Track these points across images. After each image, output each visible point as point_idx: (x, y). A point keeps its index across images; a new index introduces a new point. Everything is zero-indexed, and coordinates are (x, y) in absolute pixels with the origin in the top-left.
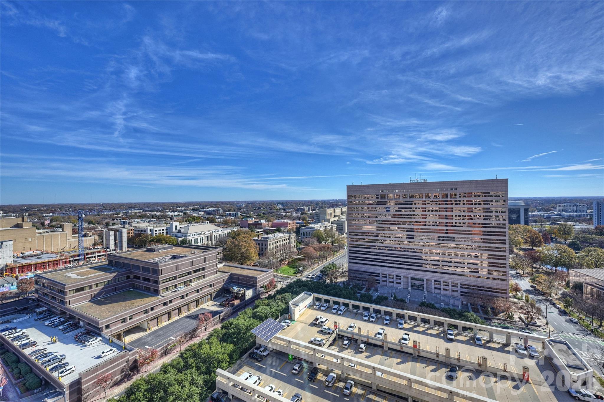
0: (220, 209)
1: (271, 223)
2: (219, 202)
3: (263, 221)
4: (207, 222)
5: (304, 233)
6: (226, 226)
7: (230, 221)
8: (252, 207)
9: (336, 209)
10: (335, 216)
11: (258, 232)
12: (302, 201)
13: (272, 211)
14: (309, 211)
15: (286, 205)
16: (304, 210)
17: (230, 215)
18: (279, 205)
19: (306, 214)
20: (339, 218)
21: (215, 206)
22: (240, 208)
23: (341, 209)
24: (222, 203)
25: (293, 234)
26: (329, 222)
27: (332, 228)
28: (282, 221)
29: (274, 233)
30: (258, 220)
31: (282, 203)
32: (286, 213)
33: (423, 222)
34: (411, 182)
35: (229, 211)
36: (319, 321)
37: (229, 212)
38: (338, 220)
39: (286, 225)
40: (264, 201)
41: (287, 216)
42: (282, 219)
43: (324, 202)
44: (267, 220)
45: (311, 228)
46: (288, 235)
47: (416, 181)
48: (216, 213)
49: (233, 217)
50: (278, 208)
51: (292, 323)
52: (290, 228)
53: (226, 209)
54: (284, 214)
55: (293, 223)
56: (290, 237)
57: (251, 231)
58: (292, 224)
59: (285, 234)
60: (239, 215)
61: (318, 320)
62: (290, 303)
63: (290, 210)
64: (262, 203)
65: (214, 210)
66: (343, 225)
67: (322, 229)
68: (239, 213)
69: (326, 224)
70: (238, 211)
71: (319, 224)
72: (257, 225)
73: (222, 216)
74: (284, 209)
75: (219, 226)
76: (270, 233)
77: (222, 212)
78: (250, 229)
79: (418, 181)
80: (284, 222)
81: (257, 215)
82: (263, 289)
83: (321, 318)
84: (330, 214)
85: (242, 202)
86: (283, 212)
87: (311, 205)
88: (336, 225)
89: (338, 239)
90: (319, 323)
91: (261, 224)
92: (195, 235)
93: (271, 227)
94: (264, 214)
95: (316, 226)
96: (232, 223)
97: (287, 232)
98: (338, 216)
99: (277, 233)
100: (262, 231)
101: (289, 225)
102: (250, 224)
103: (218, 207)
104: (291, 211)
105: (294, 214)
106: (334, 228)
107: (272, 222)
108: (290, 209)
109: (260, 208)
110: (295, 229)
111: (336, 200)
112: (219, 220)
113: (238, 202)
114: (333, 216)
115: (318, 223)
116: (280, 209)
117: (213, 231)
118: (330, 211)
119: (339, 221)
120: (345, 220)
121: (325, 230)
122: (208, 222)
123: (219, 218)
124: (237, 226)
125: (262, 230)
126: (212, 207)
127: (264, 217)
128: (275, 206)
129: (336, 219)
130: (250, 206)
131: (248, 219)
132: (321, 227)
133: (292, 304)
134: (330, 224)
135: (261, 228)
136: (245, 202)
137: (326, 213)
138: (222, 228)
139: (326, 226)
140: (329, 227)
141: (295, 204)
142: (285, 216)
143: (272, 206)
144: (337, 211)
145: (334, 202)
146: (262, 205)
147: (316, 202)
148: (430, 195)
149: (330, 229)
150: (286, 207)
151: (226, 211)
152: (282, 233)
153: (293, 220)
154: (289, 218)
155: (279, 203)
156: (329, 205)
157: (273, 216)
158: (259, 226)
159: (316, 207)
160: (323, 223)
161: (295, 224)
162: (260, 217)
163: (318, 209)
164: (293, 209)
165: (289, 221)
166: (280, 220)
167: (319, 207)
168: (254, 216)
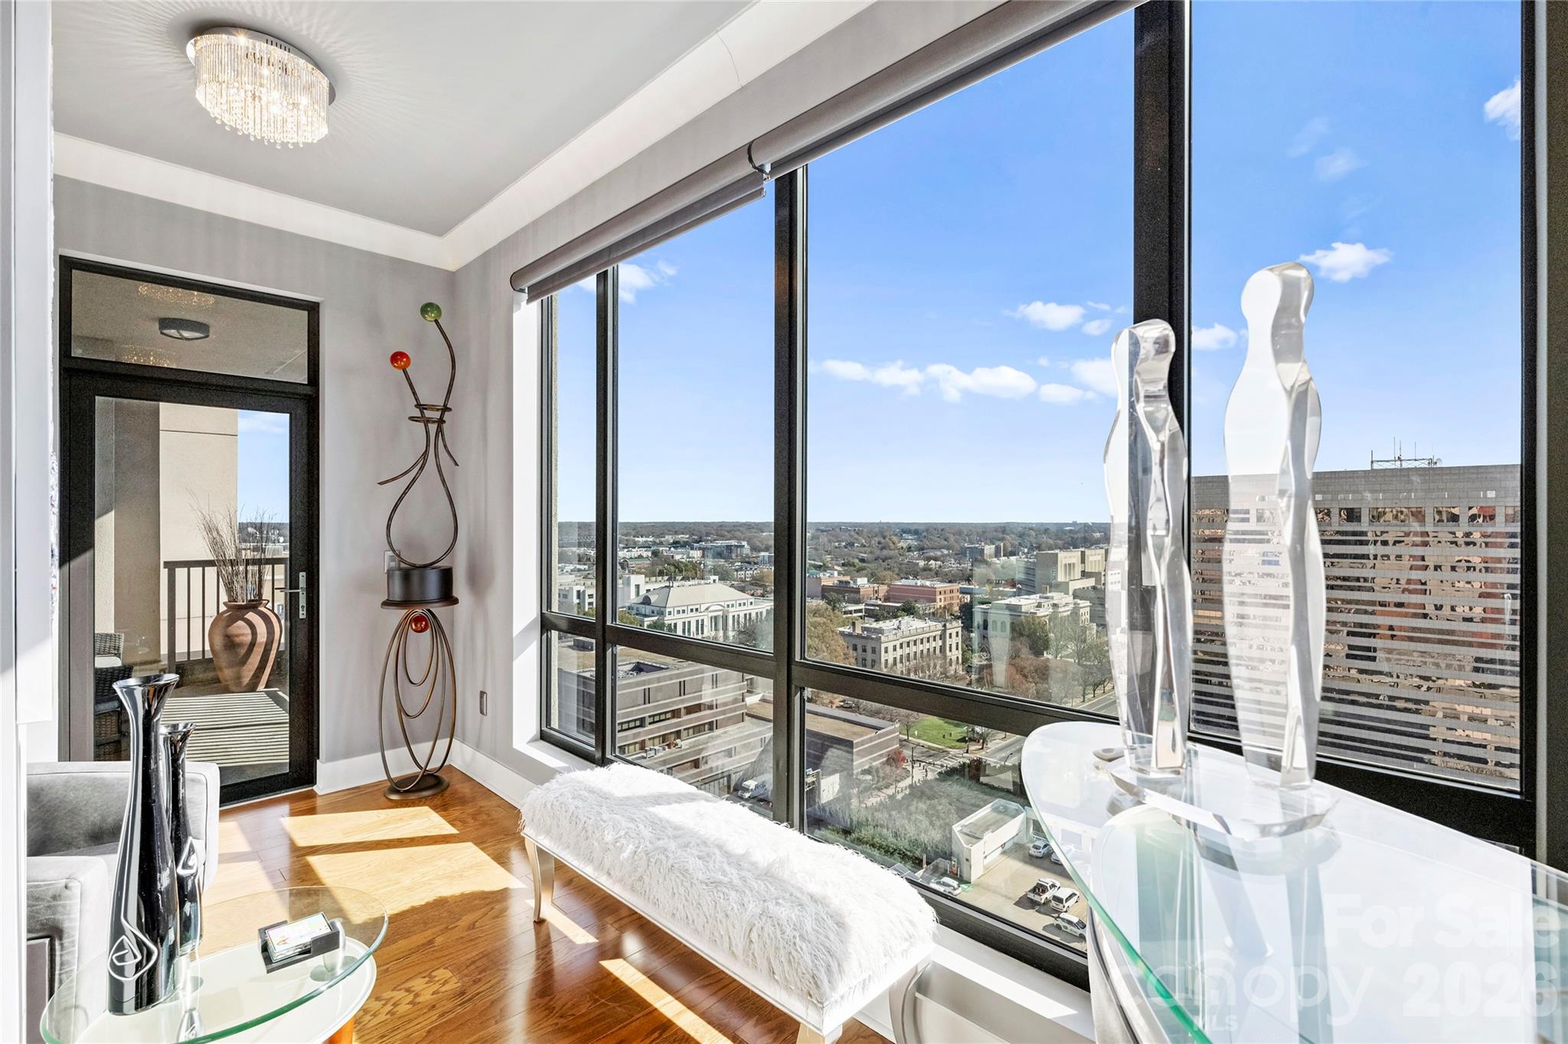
0: (744, 543)
1: (885, 587)
3: (862, 581)
4: (713, 577)
5: (986, 622)
6: (760, 592)
8: (831, 542)
9: (1088, 552)
10: (1085, 574)
11: (851, 612)
12: (976, 526)
13: (885, 552)
14: (997, 554)
15: (928, 537)
16: (982, 550)
18: (905, 536)
19: (990, 564)
20: (1098, 581)
21: (730, 535)
24: (749, 526)
25: (955, 624)
26: (1067, 593)
27: (1075, 612)
28: (919, 583)
29: (896, 617)
30: (847, 578)
31: (915, 531)
32: (929, 559)
33: (1415, 606)
34: (1376, 466)
36: (1048, 895)
38: (1094, 588)
39: (930, 595)
41: (930, 570)
42: (915, 577)
44: (874, 578)
45: (1008, 608)
46: (940, 626)
47: (1398, 465)
48: (734, 556)
50: (903, 544)
51: (964, 890)
52: (942, 604)
53: (759, 544)
54: (922, 563)
55: (951, 591)
56: (944, 631)
57: (833, 610)
58: (948, 595)
59: (930, 623)
61: (1044, 892)
62: (956, 828)
63: (939, 553)
64: (858, 529)
65: (729, 547)
67: (1045, 612)
69: (1057, 597)
71: (1035, 598)
72: (845, 591)
73: (749, 563)
74: (921, 549)
75: (742, 590)
76: (886, 618)
77: (749, 552)
78: (829, 603)
79: (1405, 465)
80: (922, 586)
81: (843, 565)
82: (869, 777)
83: (1053, 886)
84: (1070, 567)
86: (919, 558)
87: (1002, 539)
88: (1088, 603)
89: (1097, 646)
90: (1047, 902)
91: (857, 591)
92: (684, 611)
93: (887, 599)
94: (862, 560)
95: (1026, 602)
97: (934, 616)
98: (1096, 575)
99: (906, 618)
100: (860, 611)
101: (938, 597)
102: (824, 589)
103: (739, 539)
104: (943, 556)
105: (952, 565)
106: (1082, 611)
107: (889, 585)
108: (940, 548)
109: (852, 544)
110: (956, 608)
111: (1086, 525)
112: (741, 574)
114: (1078, 575)
115: (1029, 593)
116: (909, 549)
117: (730, 603)
118: (1066, 557)
119: (1099, 590)
121: (1053, 617)
122: (717, 578)
123: (741, 569)
125: (862, 607)
126: (722, 537)
127: (863, 569)
128: (895, 539)
129: (1089, 582)
130: (823, 538)
131: (821, 575)
132: (1039, 606)
133: (961, 832)
134: (1070, 599)
135: (857, 602)
137: (1056, 563)
138: (753, 595)
139: (1055, 605)
140: (1066, 608)
141: (954, 535)
142: (926, 569)
143: (884, 538)
144: (1091, 559)
145: (1078, 532)
146: (856, 536)
147: (1020, 529)
148: (1456, 511)
149: (1069, 613)
150: (926, 543)
151: (759, 551)
152: (921, 617)
153: (950, 582)
154: (937, 574)
155: (906, 530)
156: (1060, 539)
157: (889, 569)
158: (852, 595)
159: (1020, 544)
160: (1049, 595)
161: (956, 594)
162: (852, 568)
163: (1026, 550)
164: (948, 549)
165: (939, 585)
166: (911, 582)
167: (1028, 545)
168: (836, 567)
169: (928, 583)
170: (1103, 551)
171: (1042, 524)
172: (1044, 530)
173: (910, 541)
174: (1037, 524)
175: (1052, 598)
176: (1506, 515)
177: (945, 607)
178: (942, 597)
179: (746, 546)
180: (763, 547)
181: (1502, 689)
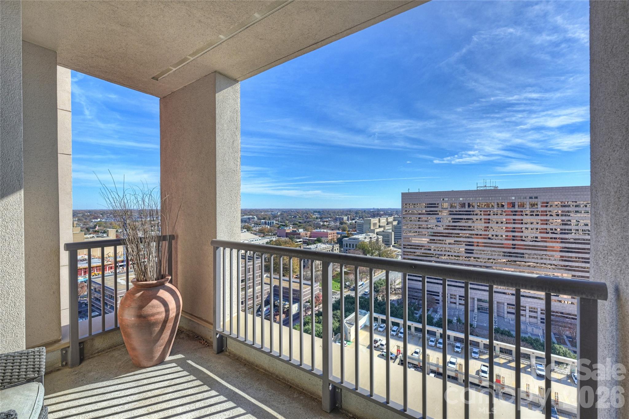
0: (255, 217)
1: (310, 232)
2: (253, 210)
3: (301, 230)
4: (244, 230)
5: (347, 244)
6: (262, 235)
7: (267, 230)
8: (288, 216)
9: (381, 219)
10: (380, 227)
11: (299, 242)
12: (340, 210)
13: (308, 220)
14: (348, 220)
15: (323, 214)
16: (343, 218)
17: (265, 223)
18: (315, 213)
19: (346, 223)
20: (384, 229)
21: (249, 214)
22: (275, 217)
24: (257, 210)
25: (336, 246)
26: (374, 233)
27: (377, 240)
28: (322, 230)
30: (295, 229)
31: (318, 212)
32: (324, 222)
34: (479, 189)
35: (264, 219)
36: (379, 343)
37: (264, 221)
38: (383, 231)
39: (326, 235)
40: (298, 210)
41: (325, 226)
42: (320, 228)
43: (365, 211)
44: (305, 229)
45: (354, 239)
46: (331, 246)
48: (251, 221)
49: (268, 225)
50: (314, 216)
51: (348, 344)
52: (330, 238)
53: (260, 217)
54: (322, 223)
55: (334, 233)
56: (333, 248)
57: (291, 241)
58: (333, 235)
59: (328, 245)
60: (275, 223)
61: (377, 342)
62: (344, 321)
63: (328, 220)
65: (249, 218)
66: (390, 236)
67: (367, 240)
68: (275, 222)
69: (371, 235)
70: (273, 219)
71: (364, 235)
72: (294, 235)
73: (257, 224)
74: (321, 218)
75: (256, 234)
76: (311, 244)
77: (257, 220)
78: (289, 239)
80: (323, 232)
81: (293, 224)
83: (380, 340)
84: (375, 224)
85: (276, 209)
86: (320, 221)
87: (350, 214)
88: (382, 237)
90: (378, 346)
91: (299, 234)
93: (310, 237)
94: (300, 223)
95: (361, 237)
96: (268, 232)
97: (328, 243)
98: (384, 227)
99: (319, 244)
100: (301, 242)
101: (329, 236)
102: (287, 233)
103: (253, 215)
104: (329, 220)
105: (332, 224)
106: (380, 240)
108: (328, 218)
109: (296, 217)
110: (336, 240)
111: (378, 209)
112: (254, 229)
113: (272, 211)
114: (378, 227)
115: (362, 234)
116: (317, 218)
117: (252, 240)
118: (374, 220)
119: (385, 232)
120: (390, 231)
121: (370, 242)
122: (246, 230)
123: (254, 227)
124: (274, 235)
125: (301, 240)
126: (247, 215)
127: (301, 226)
128: (311, 214)
129: (382, 229)
130: (285, 215)
131: (286, 228)
132: (365, 238)
133: (346, 323)
134: (375, 235)
135: (299, 238)
136: (279, 210)
137: (370, 223)
138: (260, 236)
139: (371, 238)
140: (374, 239)
141: (333, 213)
142: (324, 225)
143: (308, 214)
144: (382, 221)
145: (375, 212)
146: (297, 214)
147: (355, 211)
149: (375, 240)
150: (323, 216)
151: (261, 220)
152: (324, 243)
153: (332, 230)
154: (327, 227)
155: (315, 211)
156: (369, 214)
157: (310, 226)
158: (297, 236)
159: (356, 216)
160: (368, 234)
161: (335, 234)
162: (296, 226)
163: (358, 218)
164: (331, 218)
165: (329, 231)
166: (318, 230)
167: (359, 216)
168: (290, 225)
169: (325, 231)
170: (386, 218)
171: (363, 209)
172: (364, 211)
173: (317, 215)
174: (361, 209)
175: (370, 235)
176: (518, 205)
177: (331, 239)
178: (330, 236)
179: (256, 218)
180: (262, 218)
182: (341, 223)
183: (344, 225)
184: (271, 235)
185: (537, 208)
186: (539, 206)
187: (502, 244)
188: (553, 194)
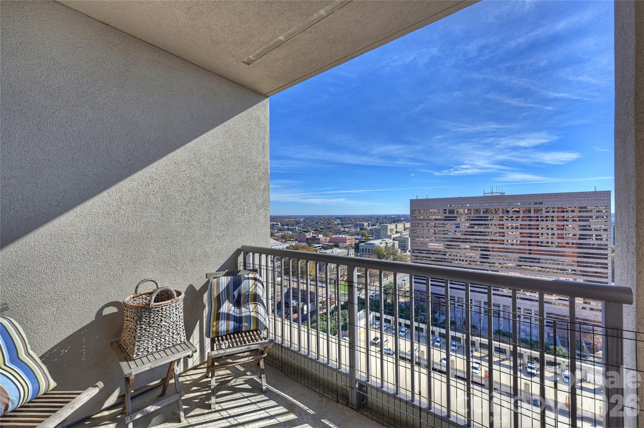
0: (279, 223)
1: (329, 238)
2: (278, 216)
3: (321, 236)
5: (363, 249)
6: (284, 240)
7: (288, 235)
8: (310, 222)
9: (398, 225)
10: (397, 232)
11: (316, 247)
12: (361, 216)
13: (329, 226)
14: (369, 226)
15: (345, 220)
16: (363, 225)
17: (288, 229)
18: (337, 220)
19: (365, 229)
20: (401, 234)
21: (273, 220)
22: (298, 223)
23: (404, 224)
24: (281, 217)
25: (352, 250)
26: (391, 239)
27: (393, 245)
29: (332, 248)
30: (315, 235)
31: (340, 218)
32: (345, 228)
34: (485, 195)
35: (287, 225)
36: (379, 341)
37: (287, 227)
38: (400, 237)
39: (344, 241)
40: (321, 216)
41: (345, 232)
42: (340, 234)
43: (385, 217)
44: (325, 235)
45: (370, 244)
46: (347, 251)
47: (491, 195)
48: (275, 228)
49: (291, 231)
50: (336, 223)
52: (349, 243)
53: (284, 223)
54: (342, 229)
55: (352, 239)
57: (309, 246)
60: (297, 229)
61: (377, 340)
63: (348, 226)
64: (320, 218)
66: (406, 242)
67: (383, 245)
68: (297, 228)
69: (387, 240)
70: (296, 225)
71: (380, 241)
72: (315, 240)
73: (280, 230)
74: (342, 224)
75: (278, 240)
77: (280, 226)
78: (308, 244)
79: (494, 195)
80: (342, 237)
81: (315, 230)
84: (392, 230)
85: (300, 216)
86: (341, 228)
87: (371, 220)
88: (398, 242)
89: (400, 257)
90: (379, 343)
91: (319, 239)
93: (329, 242)
94: (321, 229)
95: (377, 242)
96: (290, 238)
97: (346, 248)
98: (401, 232)
99: (335, 248)
100: (320, 246)
101: (347, 241)
102: (307, 239)
103: (277, 222)
104: (350, 226)
105: (353, 230)
106: (396, 245)
108: (349, 224)
109: (318, 223)
110: (353, 245)
111: (398, 215)
112: (277, 234)
113: (295, 217)
114: (395, 232)
115: (378, 239)
116: (338, 224)
117: (272, 245)
118: (391, 226)
119: (402, 238)
120: (408, 236)
121: (386, 247)
123: (277, 233)
124: (295, 240)
127: (322, 232)
128: (333, 221)
129: (398, 235)
130: (308, 221)
131: (306, 234)
132: (381, 243)
134: (392, 241)
135: (319, 243)
136: (303, 217)
137: (387, 229)
138: (281, 242)
139: (387, 243)
140: (390, 244)
141: (354, 219)
142: (344, 231)
143: (329, 221)
144: (399, 227)
145: (395, 218)
146: (319, 220)
147: (376, 217)
148: (508, 209)
149: (391, 246)
150: (344, 222)
151: (284, 226)
152: (341, 248)
153: (352, 236)
154: (348, 233)
155: (337, 218)
156: (390, 220)
157: (331, 231)
158: (317, 241)
159: (376, 222)
160: (384, 239)
161: (354, 240)
162: (318, 232)
163: (378, 224)
164: (352, 224)
165: (348, 237)
166: (338, 236)
167: (379, 222)
168: (312, 231)
169: (344, 236)
170: (403, 224)
171: (384, 215)
173: (339, 221)
174: (382, 215)
175: (386, 240)
176: (523, 211)
177: (350, 245)
178: (349, 241)
179: (279, 224)
180: (286, 224)
181: (522, 266)
182: (361, 229)
183: (364, 231)
184: (293, 241)
185: (542, 213)
186: (544, 211)
187: (508, 249)
188: (557, 200)
